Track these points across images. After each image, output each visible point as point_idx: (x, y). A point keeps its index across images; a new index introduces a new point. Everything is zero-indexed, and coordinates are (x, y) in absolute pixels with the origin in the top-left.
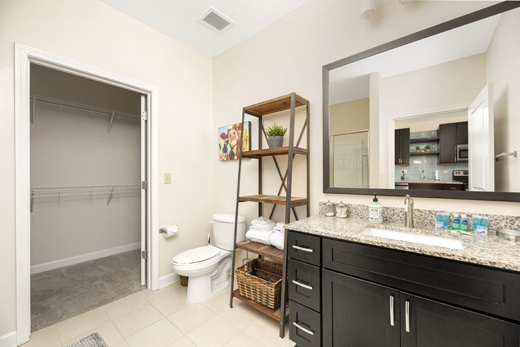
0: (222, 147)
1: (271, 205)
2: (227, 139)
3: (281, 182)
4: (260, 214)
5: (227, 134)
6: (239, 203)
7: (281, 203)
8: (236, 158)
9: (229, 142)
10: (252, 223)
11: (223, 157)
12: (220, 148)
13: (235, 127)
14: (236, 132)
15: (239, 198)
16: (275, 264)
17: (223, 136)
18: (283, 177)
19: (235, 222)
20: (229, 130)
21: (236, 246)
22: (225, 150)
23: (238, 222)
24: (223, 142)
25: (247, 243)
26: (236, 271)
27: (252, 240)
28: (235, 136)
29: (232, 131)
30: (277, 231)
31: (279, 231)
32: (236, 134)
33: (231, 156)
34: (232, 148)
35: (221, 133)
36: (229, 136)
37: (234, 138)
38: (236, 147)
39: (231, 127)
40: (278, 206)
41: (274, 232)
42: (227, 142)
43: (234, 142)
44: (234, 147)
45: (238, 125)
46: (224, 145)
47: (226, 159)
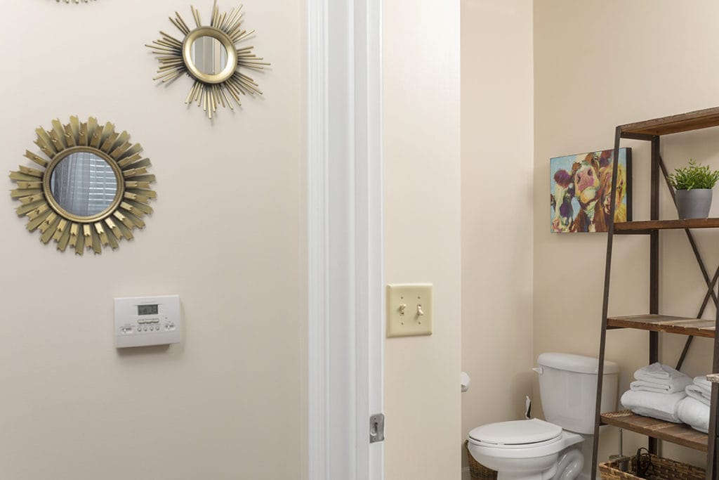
0: (559, 203)
1: (682, 340)
2: (571, 186)
3: (707, 289)
4: (654, 358)
5: (570, 173)
6: (608, 331)
7: (705, 333)
8: (593, 228)
9: (577, 192)
10: (636, 375)
11: (561, 226)
12: (554, 204)
13: (591, 159)
14: (594, 172)
15: (608, 320)
16: (690, 467)
17: (562, 178)
18: (711, 277)
19: (597, 371)
20: (576, 166)
21: (600, 421)
22: (566, 210)
23: (604, 372)
24: (560, 192)
25: (624, 415)
26: (602, 468)
27: (637, 411)
28: (593, 180)
29: (584, 168)
30: (695, 395)
31: (700, 393)
32: (595, 176)
33: (582, 225)
34: (584, 206)
35: (556, 170)
36: (576, 178)
37: (590, 183)
38: (593, 204)
39: (580, 159)
40: (698, 340)
41: (687, 396)
42: (572, 192)
43: (589, 194)
44: (588, 204)
45: (599, 154)
46: (565, 198)
47: (567, 230)
